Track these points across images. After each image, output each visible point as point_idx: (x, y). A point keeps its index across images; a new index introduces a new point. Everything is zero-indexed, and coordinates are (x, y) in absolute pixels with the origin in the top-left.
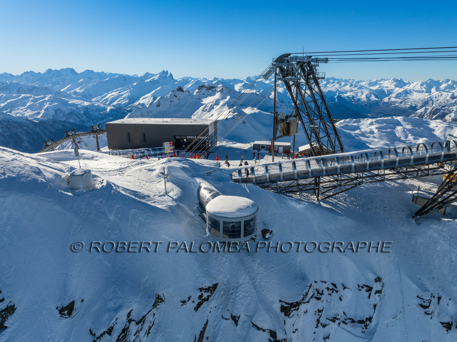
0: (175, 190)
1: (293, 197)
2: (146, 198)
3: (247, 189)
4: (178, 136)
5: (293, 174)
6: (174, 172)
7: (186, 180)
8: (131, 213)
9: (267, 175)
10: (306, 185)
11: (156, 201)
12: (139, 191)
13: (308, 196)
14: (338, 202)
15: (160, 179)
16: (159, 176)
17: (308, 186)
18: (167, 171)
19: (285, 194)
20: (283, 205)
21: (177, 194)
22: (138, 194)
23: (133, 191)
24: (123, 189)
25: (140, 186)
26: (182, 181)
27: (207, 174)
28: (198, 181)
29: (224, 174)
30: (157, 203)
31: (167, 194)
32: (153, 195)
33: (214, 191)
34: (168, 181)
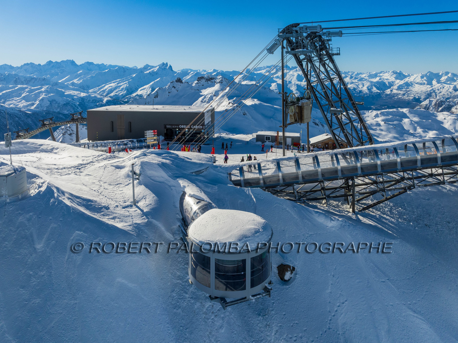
0: (147, 197)
1: (319, 207)
2: (103, 212)
3: (253, 196)
4: (169, 125)
5: (316, 173)
6: (149, 170)
7: (165, 182)
8: (72, 238)
9: (280, 174)
10: (336, 188)
11: (116, 215)
12: (95, 199)
13: (338, 206)
14: (382, 215)
15: (130, 180)
16: (128, 176)
17: (338, 191)
18: (139, 168)
19: (305, 203)
20: (306, 221)
21: (151, 204)
22: (91, 205)
23: (85, 199)
24: (70, 197)
25: (99, 191)
26: (159, 183)
27: (195, 174)
28: (182, 184)
29: (219, 172)
30: (117, 220)
31: (135, 204)
32: (114, 205)
33: (203, 201)
34: (140, 184)
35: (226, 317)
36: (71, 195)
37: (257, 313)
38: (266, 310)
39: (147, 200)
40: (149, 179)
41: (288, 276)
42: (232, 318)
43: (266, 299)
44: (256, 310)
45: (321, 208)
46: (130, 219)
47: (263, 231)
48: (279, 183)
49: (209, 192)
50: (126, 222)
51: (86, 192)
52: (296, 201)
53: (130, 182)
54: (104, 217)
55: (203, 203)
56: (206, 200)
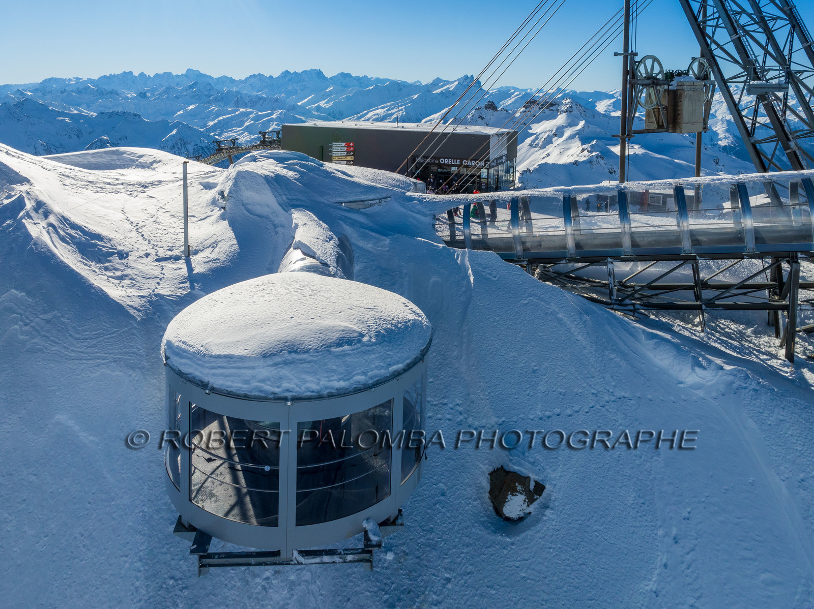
0: (221, 245)
1: (676, 329)
2: (110, 261)
3: (470, 271)
4: (422, 157)
13: (741, 336)
15: (211, 211)
18: (231, 184)
19: (636, 314)
20: (612, 356)
21: (217, 259)
22: (95, 245)
23: (91, 233)
24: (55, 223)
25: (141, 224)
26: (258, 219)
27: (347, 207)
28: (294, 221)
29: (413, 212)
30: (127, 282)
31: (189, 256)
32: (144, 253)
33: (314, 257)
34: (223, 217)
35: (299, 584)
36: (64, 220)
37: (387, 600)
38: (418, 597)
39: (217, 249)
40: (243, 208)
41: (515, 506)
42: (313, 594)
43: (429, 561)
44: (387, 588)
45: (682, 332)
46: (153, 284)
47: (375, 344)
48: (565, 252)
49: (367, 251)
50: (140, 289)
51: (108, 223)
52: (612, 306)
53: (210, 214)
54: (105, 272)
55: (310, 261)
56: (319, 257)
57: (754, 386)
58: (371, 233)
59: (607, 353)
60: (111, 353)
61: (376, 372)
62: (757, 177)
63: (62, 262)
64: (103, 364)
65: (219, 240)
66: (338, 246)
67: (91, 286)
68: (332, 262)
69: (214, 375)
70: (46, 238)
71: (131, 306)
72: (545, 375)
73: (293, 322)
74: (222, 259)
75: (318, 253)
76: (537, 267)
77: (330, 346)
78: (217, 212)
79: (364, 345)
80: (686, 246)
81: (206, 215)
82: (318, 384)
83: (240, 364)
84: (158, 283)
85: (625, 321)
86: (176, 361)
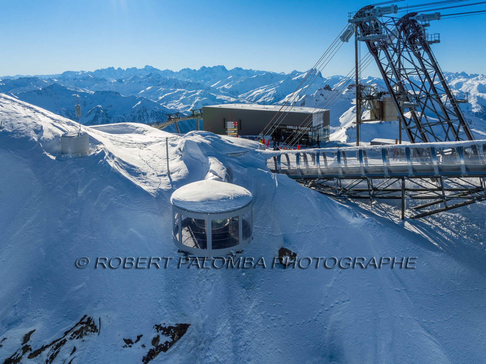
1: (360, 206)
2: (140, 176)
3: (277, 182)
4: (277, 125)
6: (190, 148)
7: (200, 159)
8: (103, 190)
11: (149, 180)
12: (138, 166)
14: (441, 228)
16: (176, 152)
18: (184, 146)
19: (346, 200)
20: (326, 213)
21: (180, 176)
22: (133, 170)
23: (131, 165)
24: (117, 161)
25: (148, 162)
26: (196, 160)
27: (231, 156)
28: (210, 162)
29: (258, 158)
30: (148, 184)
31: (169, 175)
32: (152, 173)
33: (217, 175)
34: (181, 159)
36: (120, 160)
39: (180, 172)
40: (189, 155)
45: (362, 207)
46: (158, 185)
47: (233, 200)
48: (318, 175)
49: (238, 173)
50: (153, 187)
51: (135, 161)
52: (336, 197)
53: (176, 157)
54: (139, 180)
55: (215, 177)
56: (219, 175)
57: (374, 224)
58: (240, 167)
59: (324, 212)
60: (147, 209)
61: (233, 207)
62: (390, 146)
63: (124, 176)
64: (144, 212)
65: (181, 168)
66: (226, 171)
67: (136, 185)
68: (223, 177)
69: (188, 207)
70: (116, 167)
71: (151, 193)
72: (300, 219)
73: (209, 193)
74: (183, 176)
75: (218, 174)
76: (310, 181)
77: (220, 200)
78: (178, 157)
79: (230, 200)
80: (363, 173)
81: (174, 158)
82: (217, 210)
83: (195, 204)
84: (160, 185)
85: (333, 201)
86: (176, 204)
